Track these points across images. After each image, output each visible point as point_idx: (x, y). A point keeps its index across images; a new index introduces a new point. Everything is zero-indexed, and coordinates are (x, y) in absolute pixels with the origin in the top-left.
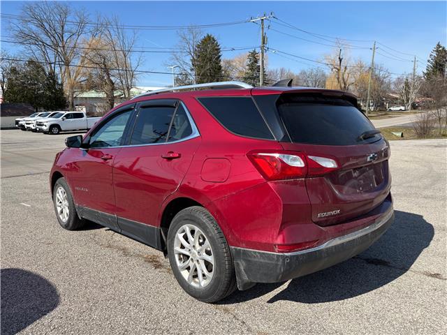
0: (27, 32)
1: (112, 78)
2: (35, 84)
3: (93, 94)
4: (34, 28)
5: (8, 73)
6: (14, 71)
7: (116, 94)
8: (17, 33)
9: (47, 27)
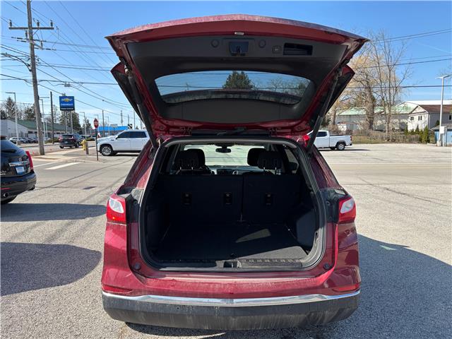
1: (375, 95)
3: (352, 112)
7: (377, 110)
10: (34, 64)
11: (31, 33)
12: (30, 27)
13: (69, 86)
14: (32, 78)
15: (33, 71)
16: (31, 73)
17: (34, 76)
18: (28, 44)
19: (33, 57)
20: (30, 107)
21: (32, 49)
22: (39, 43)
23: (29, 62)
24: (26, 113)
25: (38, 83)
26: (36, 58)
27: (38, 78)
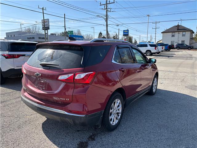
10: (107, 18)
11: (107, 6)
12: (107, 4)
14: (106, 24)
15: (107, 21)
16: (106, 22)
17: (107, 23)
18: (105, 10)
19: (107, 15)
20: (115, 35)
21: (107, 12)
22: (109, 10)
23: (105, 18)
24: (113, 38)
25: (108, 26)
26: (108, 16)
27: (108, 24)
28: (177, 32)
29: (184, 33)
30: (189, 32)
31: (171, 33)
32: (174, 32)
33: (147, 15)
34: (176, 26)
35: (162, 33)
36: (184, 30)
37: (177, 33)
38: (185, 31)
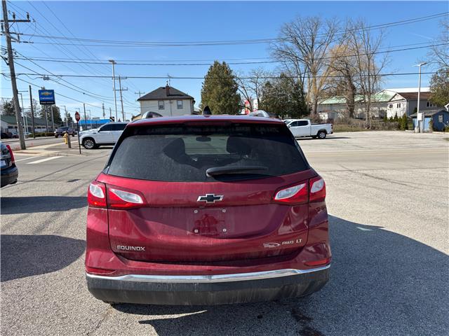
0: (284, 49)
1: (355, 83)
2: (284, 95)
3: (333, 101)
4: (289, 44)
5: (263, 87)
6: (268, 84)
7: (357, 99)
8: (275, 51)
9: (300, 41)
10: (11, 58)
11: (7, 26)
12: (6, 20)
13: (48, 79)
15: (11, 64)
16: (8, 67)
17: (12, 70)
19: (10, 50)
20: (9, 101)
21: (9, 41)
22: (16, 36)
23: (7, 56)
24: (5, 107)
25: (16, 77)
26: (14, 52)
27: (16, 72)
28: (167, 99)
29: (180, 103)
30: (189, 101)
31: (157, 102)
32: (163, 100)
33: (110, 61)
34: (164, 88)
35: (138, 100)
36: (179, 97)
37: (168, 101)
38: (181, 99)
